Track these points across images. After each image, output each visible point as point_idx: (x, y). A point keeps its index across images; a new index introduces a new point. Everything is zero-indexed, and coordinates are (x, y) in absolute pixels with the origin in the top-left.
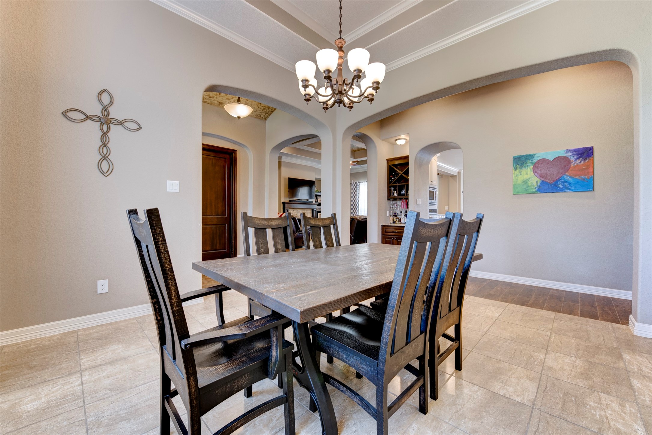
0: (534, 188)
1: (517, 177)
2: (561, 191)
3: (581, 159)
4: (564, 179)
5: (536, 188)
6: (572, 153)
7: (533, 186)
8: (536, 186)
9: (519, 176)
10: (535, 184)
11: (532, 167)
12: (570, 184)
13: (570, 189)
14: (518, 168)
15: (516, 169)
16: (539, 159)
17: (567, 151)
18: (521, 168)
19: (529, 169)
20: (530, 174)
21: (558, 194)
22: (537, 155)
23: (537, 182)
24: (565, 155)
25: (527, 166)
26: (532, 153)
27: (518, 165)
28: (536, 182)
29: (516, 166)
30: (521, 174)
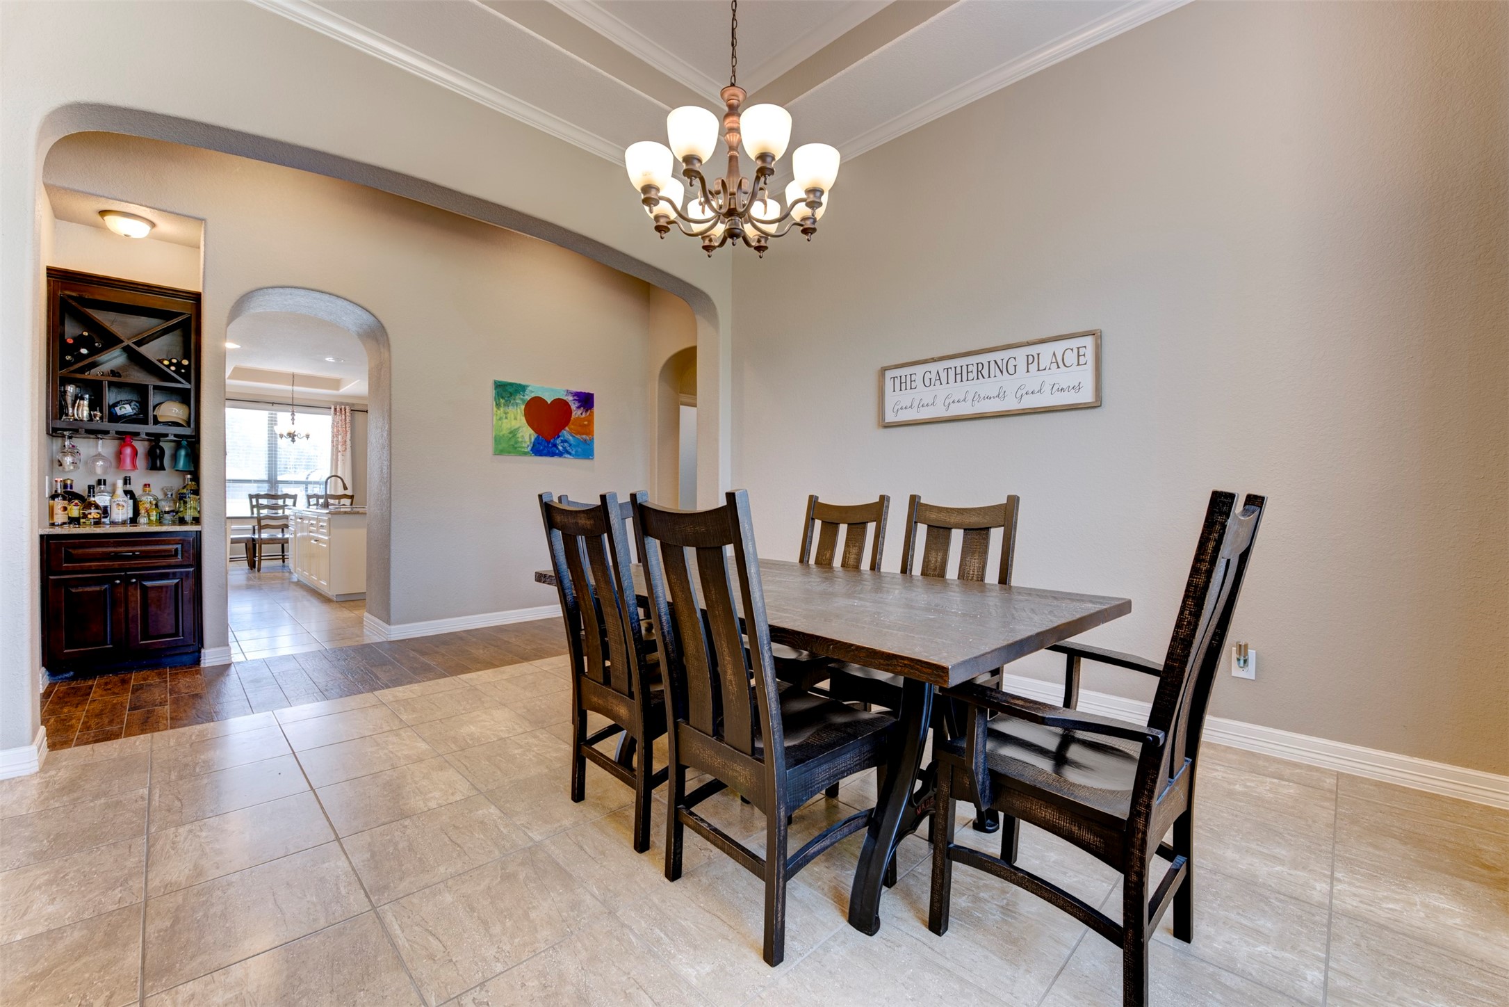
0: (526, 445)
1: (500, 422)
2: (560, 455)
3: (582, 408)
4: (564, 436)
5: (528, 446)
6: (573, 396)
7: (525, 442)
8: (528, 443)
9: (505, 421)
10: (527, 439)
11: (523, 407)
12: (570, 445)
13: (570, 453)
14: (502, 405)
15: (498, 405)
16: (533, 395)
17: (568, 393)
18: (506, 405)
19: (518, 410)
20: (521, 420)
21: (556, 459)
22: (530, 388)
23: (530, 435)
24: (565, 398)
25: (517, 404)
26: (523, 383)
27: (503, 398)
28: (528, 436)
29: (499, 399)
30: (506, 418)
